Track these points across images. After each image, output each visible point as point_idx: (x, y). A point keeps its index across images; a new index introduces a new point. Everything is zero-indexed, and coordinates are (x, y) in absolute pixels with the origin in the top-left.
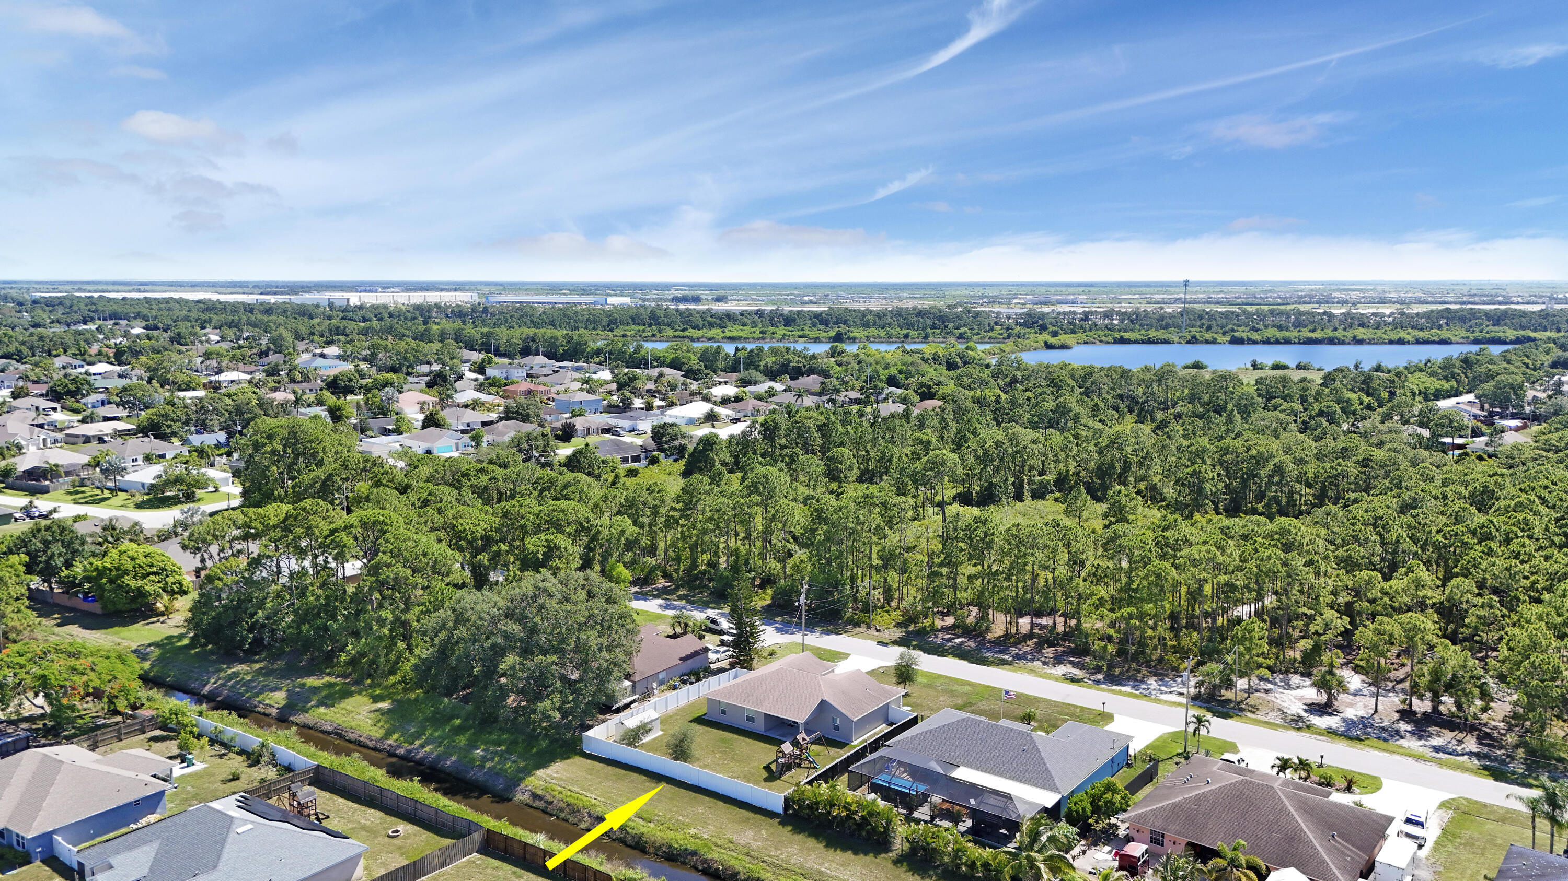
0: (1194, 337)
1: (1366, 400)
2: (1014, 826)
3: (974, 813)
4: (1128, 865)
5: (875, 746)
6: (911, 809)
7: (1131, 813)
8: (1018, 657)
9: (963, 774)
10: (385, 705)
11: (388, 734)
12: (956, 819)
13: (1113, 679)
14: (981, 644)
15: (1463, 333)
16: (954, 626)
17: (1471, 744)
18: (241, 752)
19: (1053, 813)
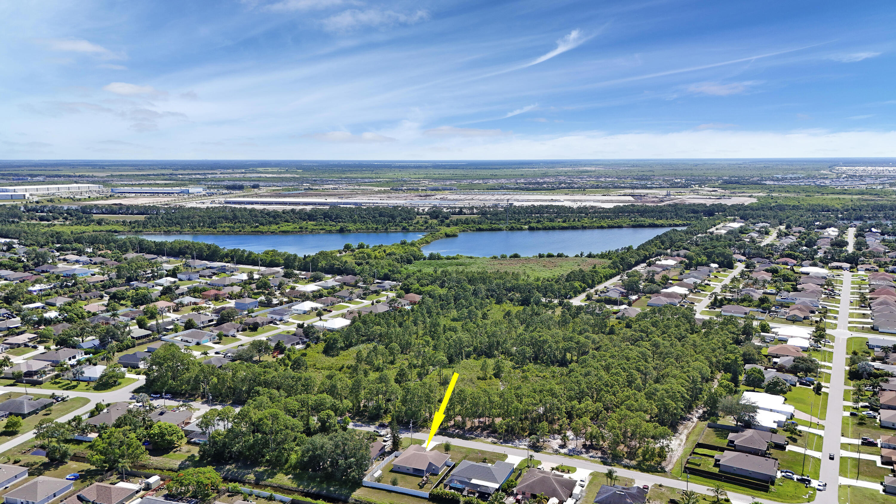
0: (512, 227)
1: (583, 285)
2: (489, 495)
3: (478, 492)
4: (518, 501)
5: (447, 475)
6: (462, 492)
7: (517, 488)
8: (476, 436)
9: (474, 481)
10: (290, 476)
11: (299, 486)
12: (474, 494)
13: (506, 442)
14: (464, 431)
15: (628, 221)
16: (454, 425)
17: (600, 455)
18: (263, 498)
19: (497, 490)
